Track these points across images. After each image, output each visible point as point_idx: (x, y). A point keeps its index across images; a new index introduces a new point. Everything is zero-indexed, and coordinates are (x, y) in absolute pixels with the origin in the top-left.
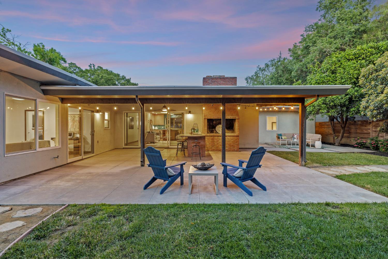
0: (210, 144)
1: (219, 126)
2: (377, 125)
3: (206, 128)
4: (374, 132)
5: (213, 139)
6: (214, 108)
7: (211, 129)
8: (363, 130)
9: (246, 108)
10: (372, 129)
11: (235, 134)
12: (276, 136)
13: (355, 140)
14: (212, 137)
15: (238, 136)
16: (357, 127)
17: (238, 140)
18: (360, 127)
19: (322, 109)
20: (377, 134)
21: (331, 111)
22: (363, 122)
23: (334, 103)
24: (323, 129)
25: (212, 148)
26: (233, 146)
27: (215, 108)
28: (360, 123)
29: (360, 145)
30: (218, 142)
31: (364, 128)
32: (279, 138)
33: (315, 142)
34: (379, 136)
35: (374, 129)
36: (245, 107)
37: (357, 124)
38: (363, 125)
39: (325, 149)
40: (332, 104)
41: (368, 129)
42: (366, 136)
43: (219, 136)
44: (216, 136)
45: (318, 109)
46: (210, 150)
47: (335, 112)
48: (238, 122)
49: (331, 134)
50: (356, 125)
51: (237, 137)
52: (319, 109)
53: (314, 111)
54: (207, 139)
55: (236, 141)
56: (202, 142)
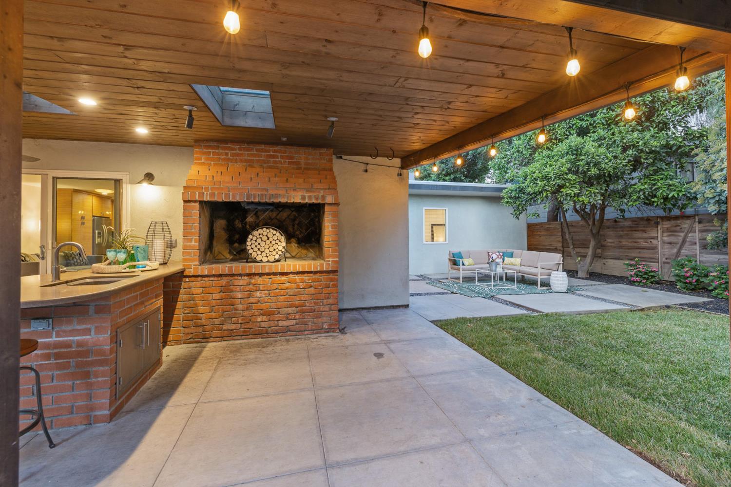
0: (212, 311)
1: (260, 231)
2: (675, 228)
3: (193, 243)
4: (667, 246)
5: (226, 289)
6: (241, 161)
7: (236, 245)
8: (639, 240)
9: (366, 171)
10: (661, 239)
11: (322, 265)
12: (448, 257)
13: (631, 265)
14: (224, 281)
15: (334, 272)
16: (621, 233)
17: (335, 286)
18: (630, 233)
19: (568, 184)
20: (675, 250)
21: (587, 191)
22: (636, 223)
23: (599, 170)
24: (537, 237)
25: (225, 327)
26: (314, 310)
27: (246, 161)
28: (630, 223)
29: (644, 278)
30: (252, 300)
31: (639, 234)
32: (454, 263)
33: (551, 273)
34: (682, 253)
35: (665, 238)
36: (363, 167)
37: (621, 227)
38: (637, 229)
39: (580, 295)
40: (594, 171)
41: (653, 238)
42: (647, 254)
43: (255, 274)
44: (241, 275)
45: (558, 185)
46: (214, 333)
47: (598, 193)
48: (336, 215)
49: (556, 249)
50: (618, 230)
51: (331, 276)
52: (561, 187)
53: (546, 191)
54: (200, 290)
55: (326, 291)
56: (88, 332)
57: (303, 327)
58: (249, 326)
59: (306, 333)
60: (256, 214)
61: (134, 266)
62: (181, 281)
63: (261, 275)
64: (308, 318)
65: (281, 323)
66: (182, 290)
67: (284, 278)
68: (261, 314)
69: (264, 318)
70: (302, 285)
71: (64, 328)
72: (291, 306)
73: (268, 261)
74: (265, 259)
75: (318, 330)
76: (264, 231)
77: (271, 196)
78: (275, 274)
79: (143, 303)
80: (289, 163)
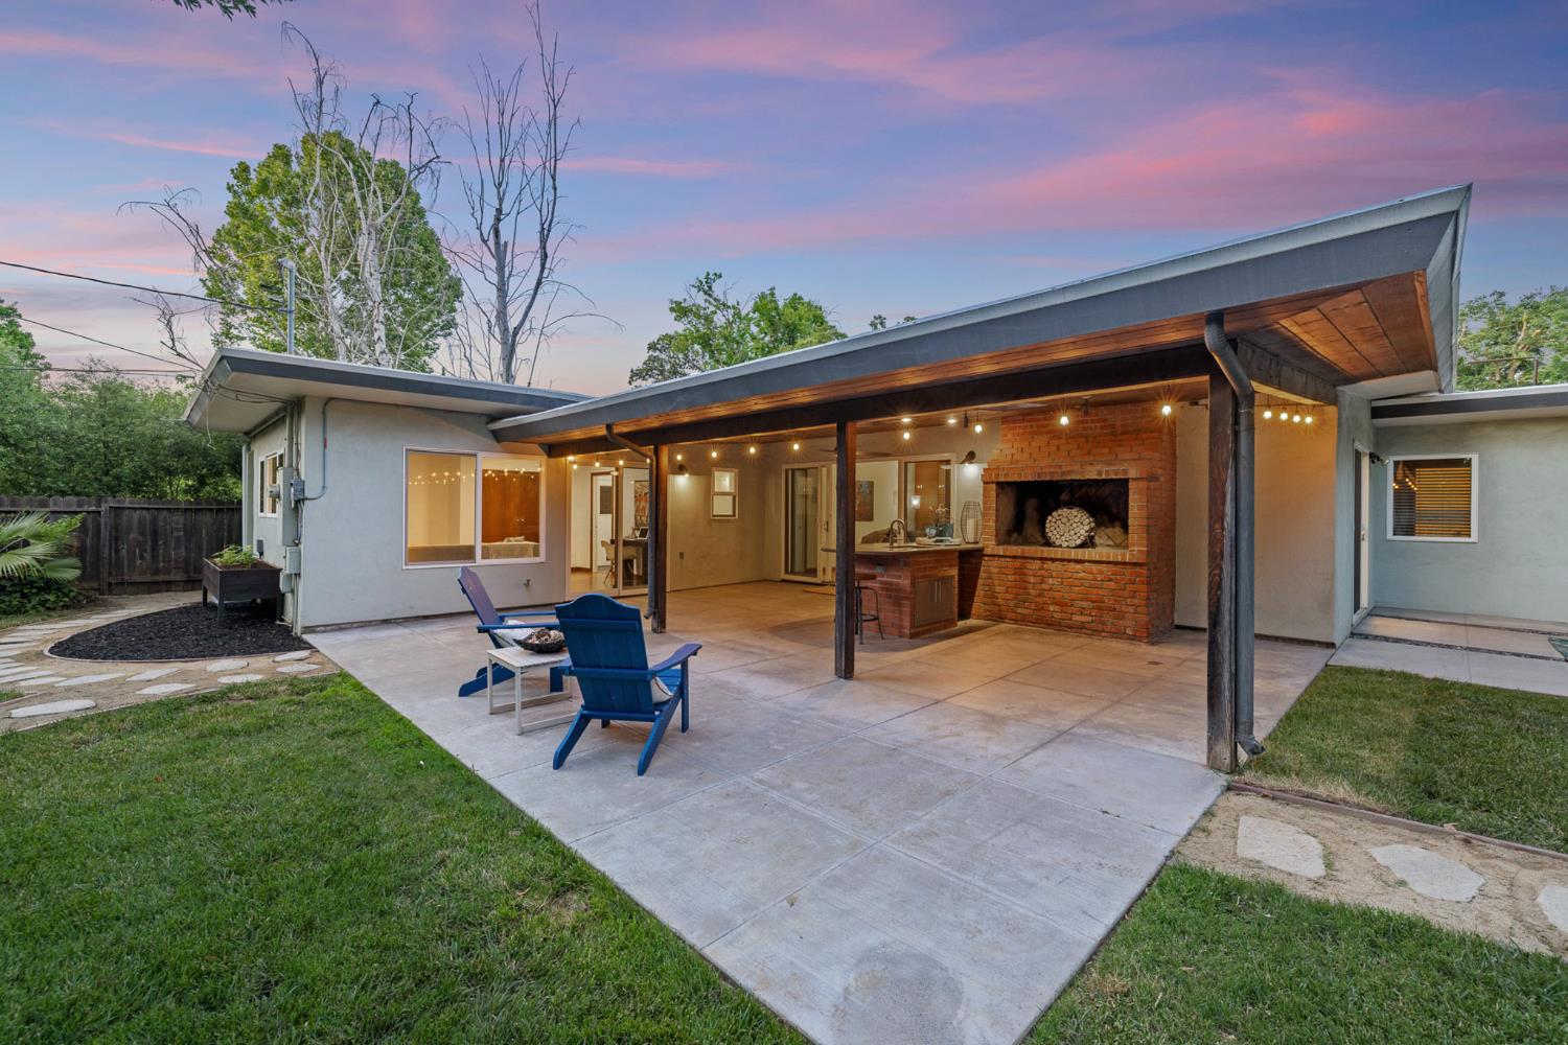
0: (1007, 592)
1: (1060, 511)
3: (991, 523)
5: (1020, 572)
11: (1126, 556)
14: (1017, 563)
15: (1141, 564)
17: (1143, 583)
25: (1019, 611)
26: (1114, 610)
30: (1044, 586)
43: (1047, 559)
44: (1033, 558)
46: (1010, 615)
48: (1143, 493)
51: (1136, 569)
54: (997, 570)
55: (1129, 587)
56: (899, 577)
57: (1100, 627)
58: (1042, 613)
59: (1104, 634)
60: (1071, 491)
61: (942, 541)
62: (981, 558)
63: (1053, 560)
64: (1108, 618)
65: (1075, 617)
66: (982, 569)
67: (1078, 566)
68: (1053, 603)
69: (1057, 608)
70: (1099, 577)
71: (892, 573)
72: (1088, 600)
73: (1068, 547)
74: (1065, 544)
75: (1118, 634)
76: (1064, 512)
77: (1064, 473)
78: (1069, 561)
79: (936, 568)
80: (1102, 428)
